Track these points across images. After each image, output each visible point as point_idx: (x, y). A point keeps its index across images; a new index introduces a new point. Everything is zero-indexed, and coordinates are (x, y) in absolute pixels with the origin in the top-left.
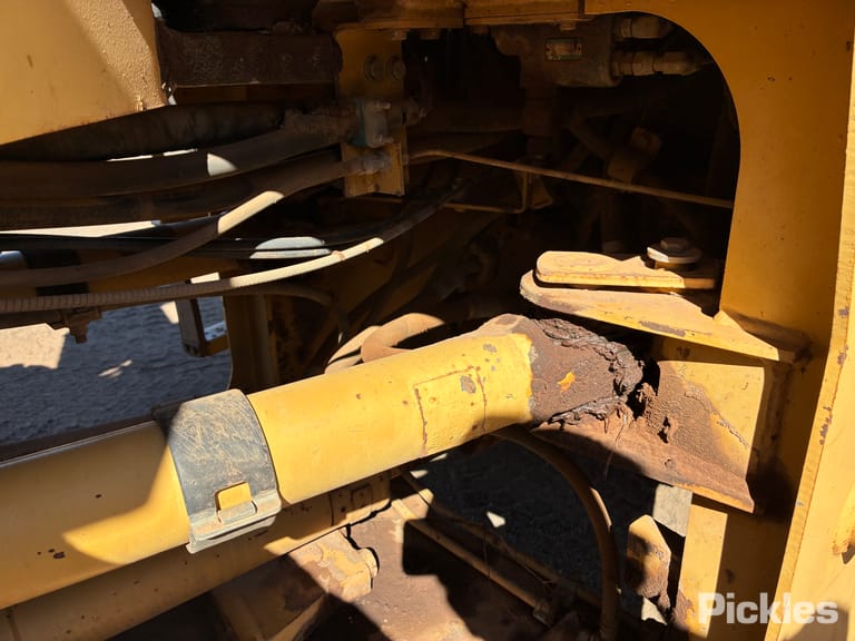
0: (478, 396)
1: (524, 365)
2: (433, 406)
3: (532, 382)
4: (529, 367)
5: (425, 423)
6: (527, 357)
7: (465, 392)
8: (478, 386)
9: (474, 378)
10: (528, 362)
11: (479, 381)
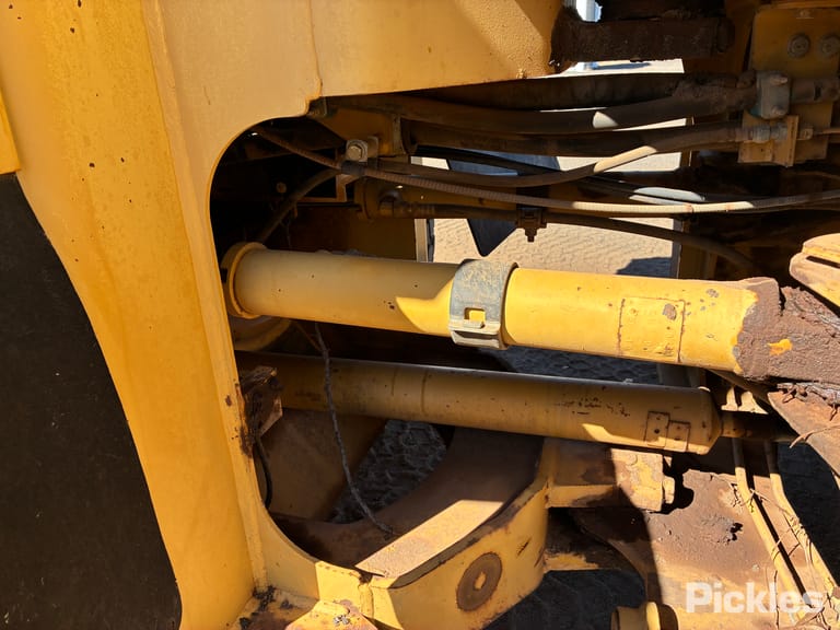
0: (677, 323)
1: (738, 315)
2: (632, 316)
3: (740, 334)
4: (742, 318)
5: (621, 326)
6: (745, 311)
7: (664, 316)
8: (679, 316)
9: (679, 310)
10: (743, 314)
11: (683, 312)
